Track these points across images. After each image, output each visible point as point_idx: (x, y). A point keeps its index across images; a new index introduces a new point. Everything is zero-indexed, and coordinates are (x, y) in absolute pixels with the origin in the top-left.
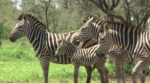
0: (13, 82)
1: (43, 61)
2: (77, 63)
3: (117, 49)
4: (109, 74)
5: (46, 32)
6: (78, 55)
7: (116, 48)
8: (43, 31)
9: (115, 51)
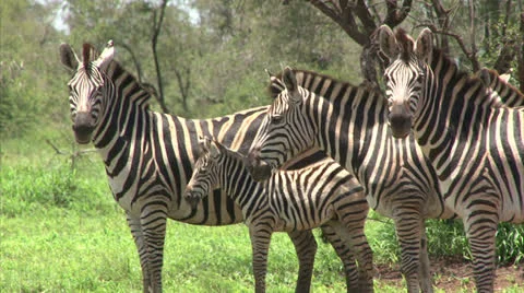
0: (41, 290)
1: (143, 215)
2: (264, 221)
3: (405, 175)
4: (375, 263)
5: (150, 113)
6: (267, 193)
7: (400, 173)
8: (140, 106)
9: (398, 182)
